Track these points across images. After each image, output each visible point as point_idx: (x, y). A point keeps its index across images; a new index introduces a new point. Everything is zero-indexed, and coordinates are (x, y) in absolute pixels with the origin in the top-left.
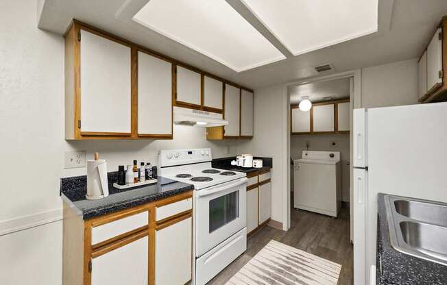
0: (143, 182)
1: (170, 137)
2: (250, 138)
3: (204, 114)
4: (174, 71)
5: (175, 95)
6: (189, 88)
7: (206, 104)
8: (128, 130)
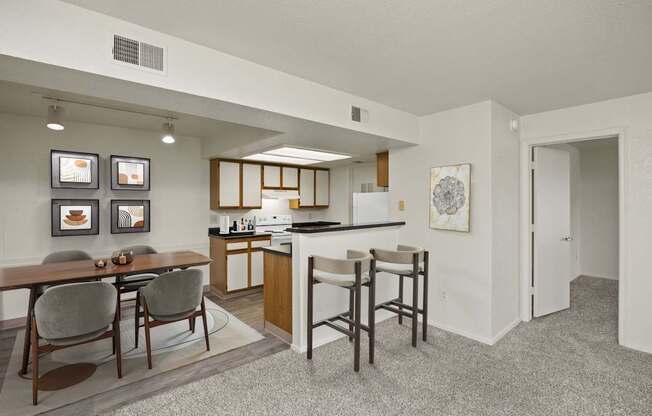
0: (246, 231)
1: (260, 208)
2: (327, 207)
3: (283, 192)
4: (263, 169)
5: (263, 183)
6: (272, 177)
7: (284, 186)
8: (238, 205)
